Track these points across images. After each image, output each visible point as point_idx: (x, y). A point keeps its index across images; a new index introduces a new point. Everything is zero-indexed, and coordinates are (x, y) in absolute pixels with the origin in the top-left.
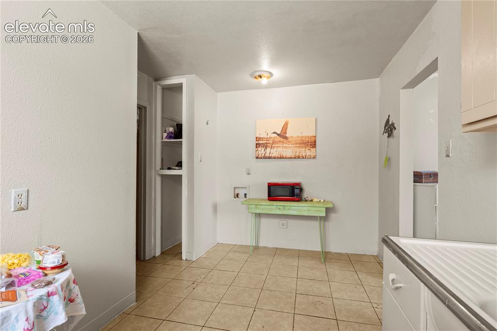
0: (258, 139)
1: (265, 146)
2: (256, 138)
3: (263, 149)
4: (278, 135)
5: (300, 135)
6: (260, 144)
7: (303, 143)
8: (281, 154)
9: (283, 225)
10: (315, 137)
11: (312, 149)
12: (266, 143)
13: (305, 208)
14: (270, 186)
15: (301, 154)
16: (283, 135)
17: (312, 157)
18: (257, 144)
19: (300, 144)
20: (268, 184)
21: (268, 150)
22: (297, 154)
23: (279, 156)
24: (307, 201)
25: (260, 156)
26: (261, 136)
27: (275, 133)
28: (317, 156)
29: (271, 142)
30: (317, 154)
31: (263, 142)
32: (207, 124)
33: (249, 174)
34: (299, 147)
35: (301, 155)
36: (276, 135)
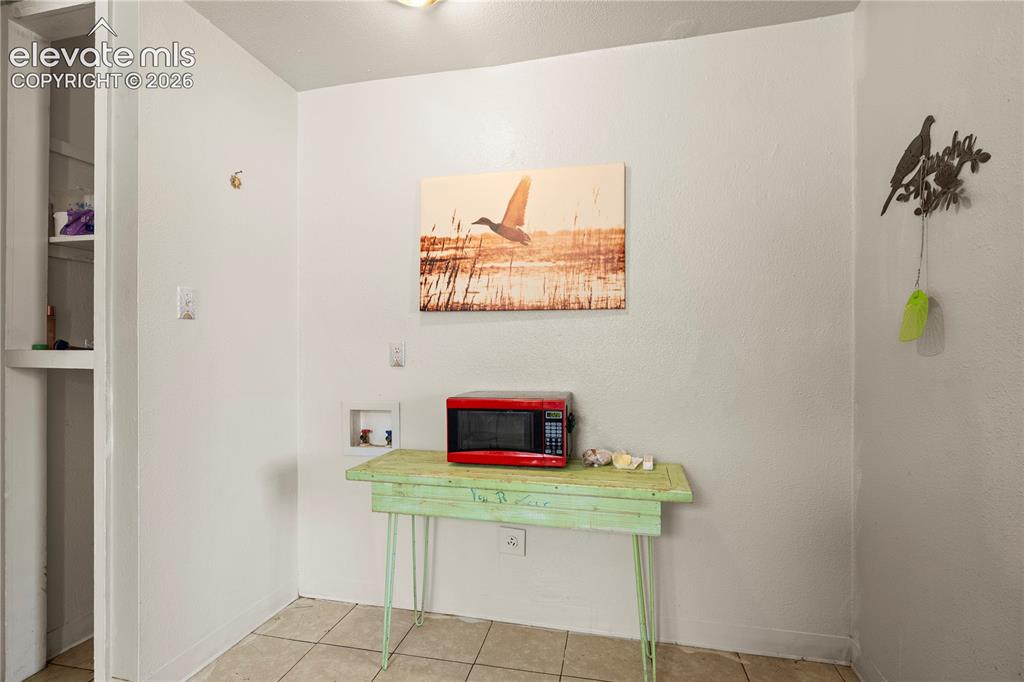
0: (428, 243)
1: (451, 267)
2: (423, 240)
3: (444, 279)
4: (495, 227)
5: (572, 228)
6: (434, 260)
7: (581, 256)
8: (505, 295)
9: (512, 542)
10: (624, 232)
11: (612, 276)
12: (455, 259)
13: (581, 502)
14: (457, 410)
15: (573, 293)
16: (509, 230)
17: (612, 304)
18: (424, 261)
19: (571, 257)
20: (450, 402)
21: (462, 281)
22: (561, 295)
23: (499, 302)
24: (592, 465)
25: (434, 302)
26: (439, 234)
27: (483, 221)
28: (630, 304)
29: (471, 252)
30: (630, 295)
31: (445, 254)
32: (235, 183)
33: (398, 365)
34: (566, 269)
35: (572, 300)
36: (486, 229)
